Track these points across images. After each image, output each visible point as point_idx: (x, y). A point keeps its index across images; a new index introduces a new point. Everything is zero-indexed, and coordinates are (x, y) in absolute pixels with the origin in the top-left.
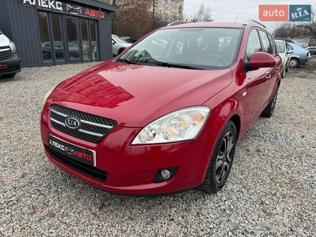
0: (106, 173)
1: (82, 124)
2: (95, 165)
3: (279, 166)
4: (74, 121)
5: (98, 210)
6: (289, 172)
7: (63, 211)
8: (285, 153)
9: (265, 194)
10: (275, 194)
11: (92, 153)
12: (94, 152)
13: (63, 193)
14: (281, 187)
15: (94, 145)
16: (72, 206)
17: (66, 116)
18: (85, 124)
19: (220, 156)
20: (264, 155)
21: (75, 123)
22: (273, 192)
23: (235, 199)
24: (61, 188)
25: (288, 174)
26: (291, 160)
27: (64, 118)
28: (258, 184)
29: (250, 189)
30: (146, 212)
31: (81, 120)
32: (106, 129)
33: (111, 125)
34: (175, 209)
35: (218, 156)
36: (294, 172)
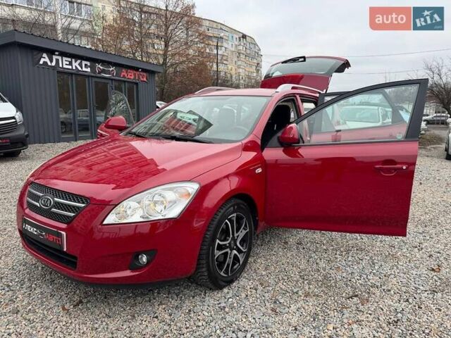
0: (76, 258)
1: (56, 202)
2: (65, 250)
3: (318, 261)
4: (48, 199)
5: (72, 307)
6: (328, 268)
7: (30, 307)
8: (332, 246)
9: (284, 292)
10: (297, 293)
11: (61, 236)
12: (64, 233)
13: (37, 288)
14: (309, 284)
15: (64, 226)
16: (42, 303)
17: (41, 195)
18: (59, 203)
19: (221, 241)
20: (304, 248)
21: (49, 202)
22: (295, 291)
23: (243, 295)
24: (36, 284)
25: (325, 271)
26: (336, 254)
27: (39, 197)
28: (282, 281)
29: (269, 286)
30: (130, 309)
31: (55, 199)
32: (78, 207)
33: (83, 203)
34: (164, 306)
35: (218, 241)
36: (333, 268)
